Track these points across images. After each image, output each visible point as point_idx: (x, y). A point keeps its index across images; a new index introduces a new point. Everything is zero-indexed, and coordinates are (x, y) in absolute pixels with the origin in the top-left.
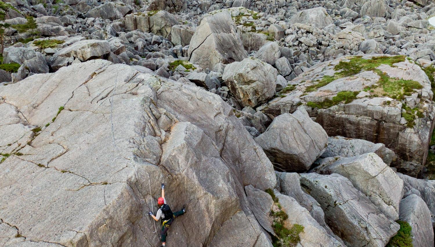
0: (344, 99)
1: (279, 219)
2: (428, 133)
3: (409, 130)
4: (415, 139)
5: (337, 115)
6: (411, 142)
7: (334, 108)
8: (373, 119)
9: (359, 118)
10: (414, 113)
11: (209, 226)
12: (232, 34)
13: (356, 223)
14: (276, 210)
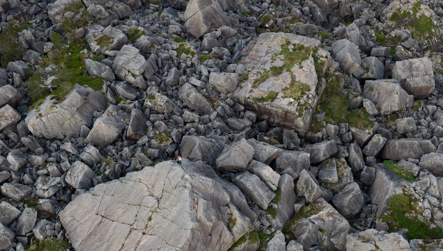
0: (270, 98)
1: (230, 216)
2: (309, 117)
3: (299, 118)
4: (301, 124)
5: (267, 106)
6: (299, 124)
7: (265, 103)
8: (283, 111)
9: (277, 109)
10: (303, 108)
11: (210, 229)
12: (212, 5)
13: (259, 198)
14: (229, 212)
